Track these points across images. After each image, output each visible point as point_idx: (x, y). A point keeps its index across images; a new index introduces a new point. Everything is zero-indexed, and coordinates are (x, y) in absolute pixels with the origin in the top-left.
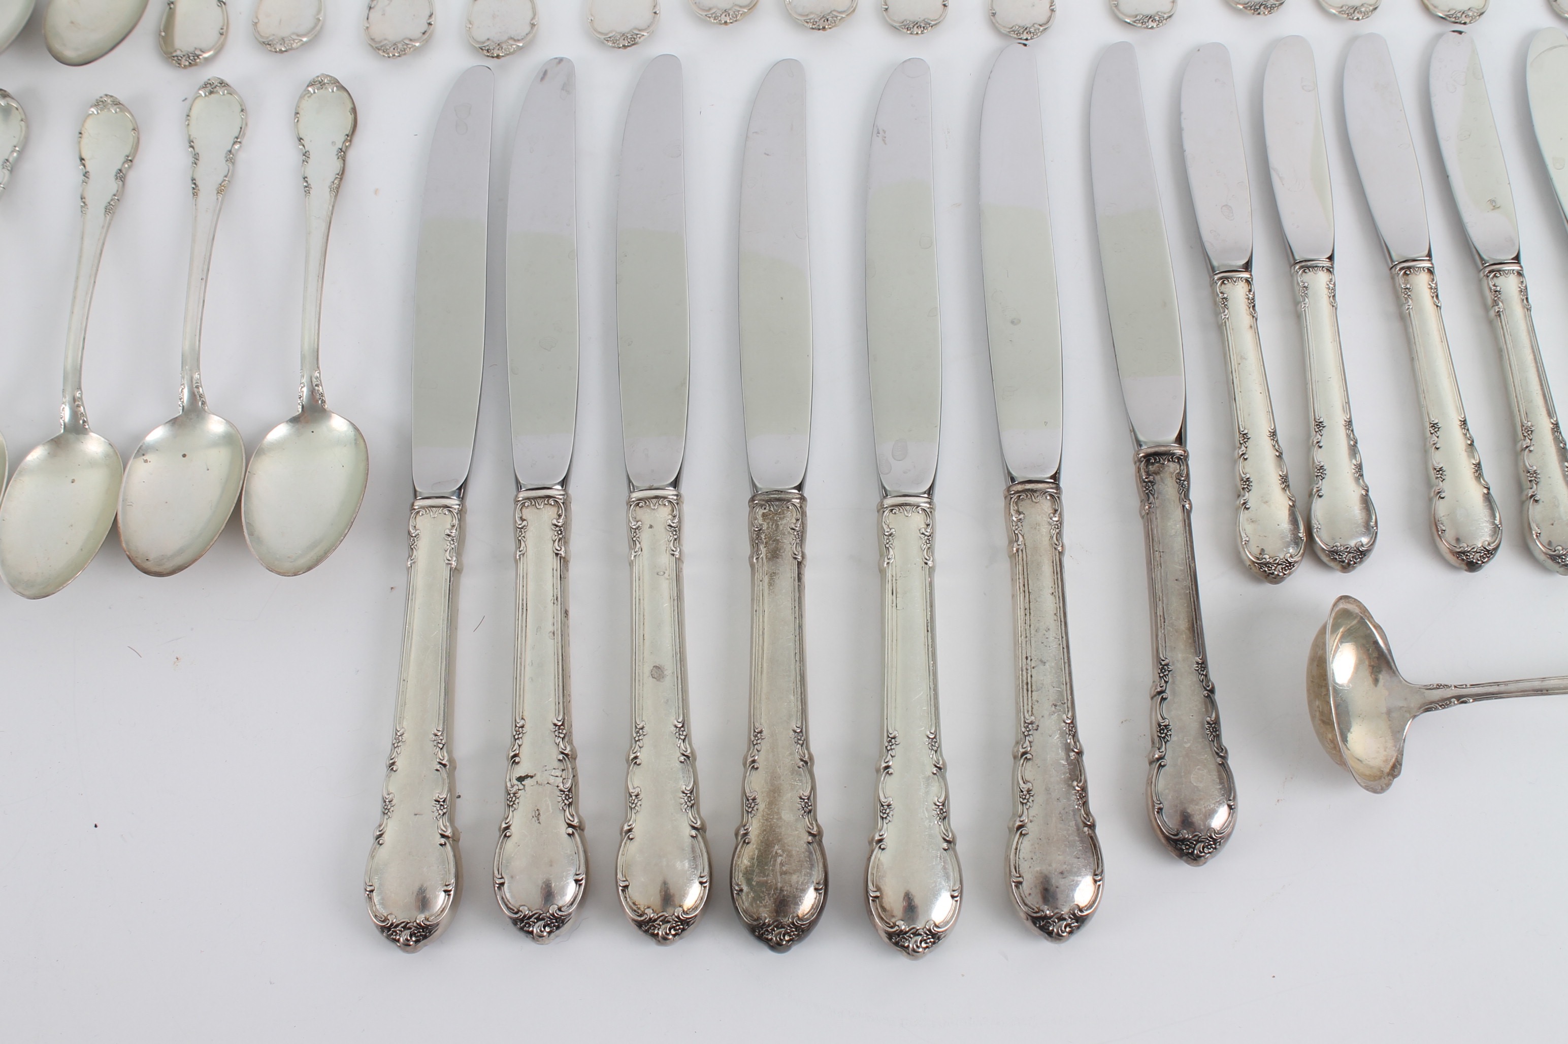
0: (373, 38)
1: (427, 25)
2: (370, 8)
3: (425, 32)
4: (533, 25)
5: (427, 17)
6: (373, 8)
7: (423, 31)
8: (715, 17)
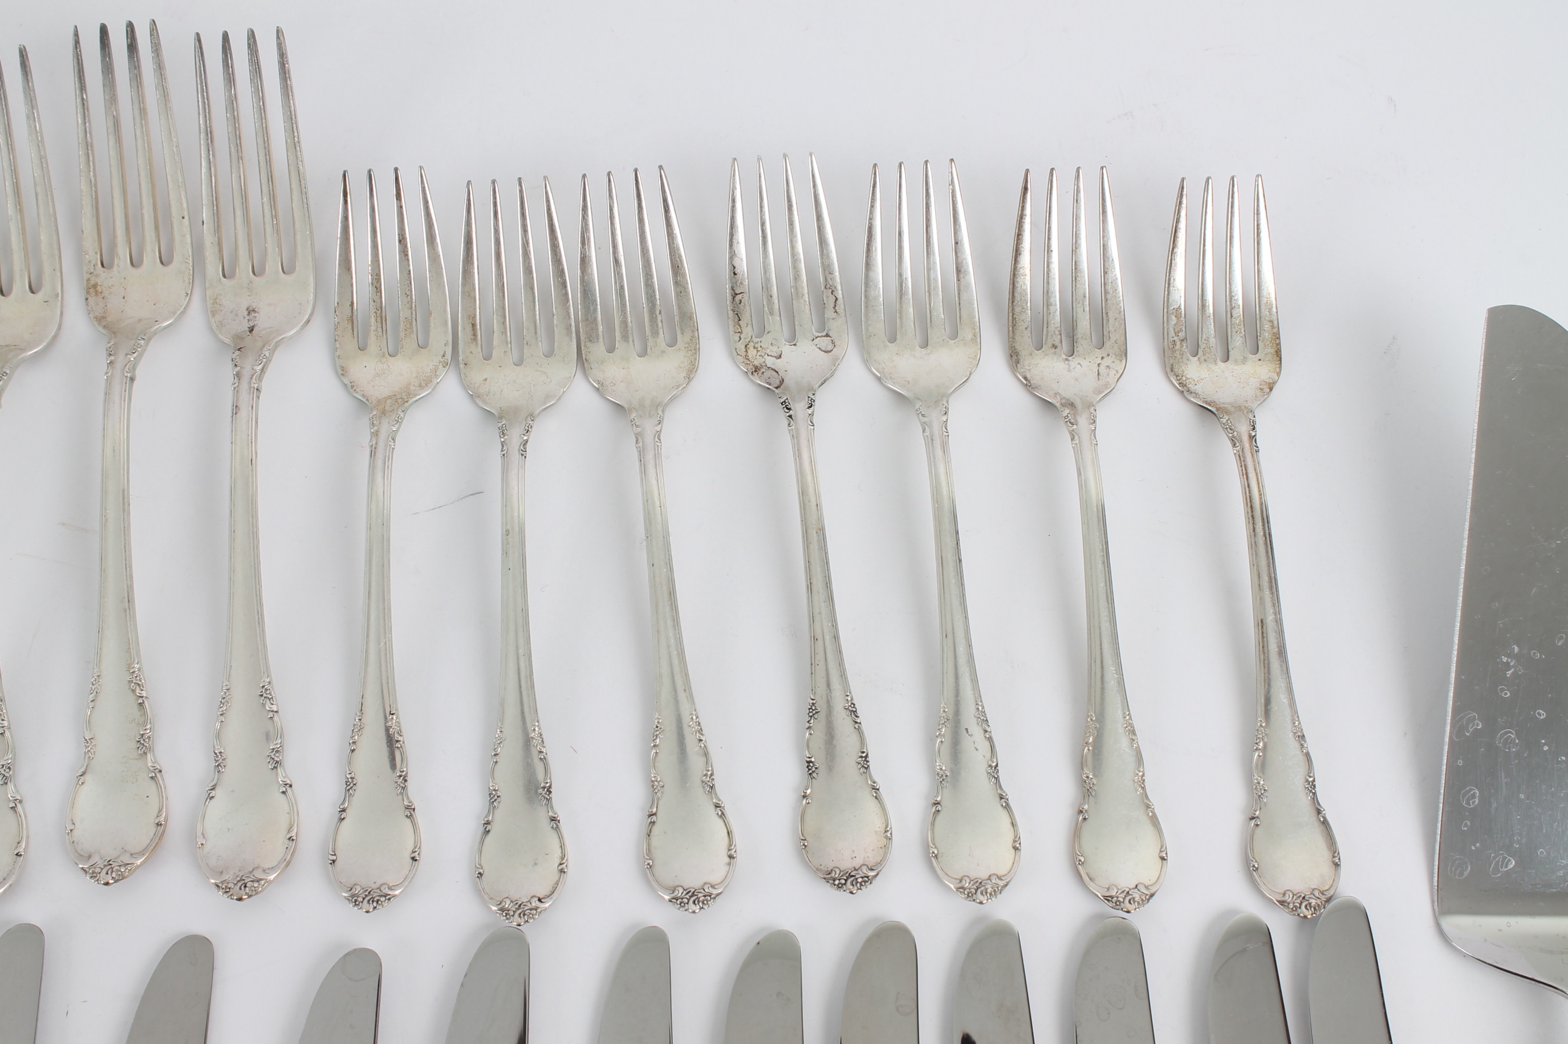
8: (95, 873)
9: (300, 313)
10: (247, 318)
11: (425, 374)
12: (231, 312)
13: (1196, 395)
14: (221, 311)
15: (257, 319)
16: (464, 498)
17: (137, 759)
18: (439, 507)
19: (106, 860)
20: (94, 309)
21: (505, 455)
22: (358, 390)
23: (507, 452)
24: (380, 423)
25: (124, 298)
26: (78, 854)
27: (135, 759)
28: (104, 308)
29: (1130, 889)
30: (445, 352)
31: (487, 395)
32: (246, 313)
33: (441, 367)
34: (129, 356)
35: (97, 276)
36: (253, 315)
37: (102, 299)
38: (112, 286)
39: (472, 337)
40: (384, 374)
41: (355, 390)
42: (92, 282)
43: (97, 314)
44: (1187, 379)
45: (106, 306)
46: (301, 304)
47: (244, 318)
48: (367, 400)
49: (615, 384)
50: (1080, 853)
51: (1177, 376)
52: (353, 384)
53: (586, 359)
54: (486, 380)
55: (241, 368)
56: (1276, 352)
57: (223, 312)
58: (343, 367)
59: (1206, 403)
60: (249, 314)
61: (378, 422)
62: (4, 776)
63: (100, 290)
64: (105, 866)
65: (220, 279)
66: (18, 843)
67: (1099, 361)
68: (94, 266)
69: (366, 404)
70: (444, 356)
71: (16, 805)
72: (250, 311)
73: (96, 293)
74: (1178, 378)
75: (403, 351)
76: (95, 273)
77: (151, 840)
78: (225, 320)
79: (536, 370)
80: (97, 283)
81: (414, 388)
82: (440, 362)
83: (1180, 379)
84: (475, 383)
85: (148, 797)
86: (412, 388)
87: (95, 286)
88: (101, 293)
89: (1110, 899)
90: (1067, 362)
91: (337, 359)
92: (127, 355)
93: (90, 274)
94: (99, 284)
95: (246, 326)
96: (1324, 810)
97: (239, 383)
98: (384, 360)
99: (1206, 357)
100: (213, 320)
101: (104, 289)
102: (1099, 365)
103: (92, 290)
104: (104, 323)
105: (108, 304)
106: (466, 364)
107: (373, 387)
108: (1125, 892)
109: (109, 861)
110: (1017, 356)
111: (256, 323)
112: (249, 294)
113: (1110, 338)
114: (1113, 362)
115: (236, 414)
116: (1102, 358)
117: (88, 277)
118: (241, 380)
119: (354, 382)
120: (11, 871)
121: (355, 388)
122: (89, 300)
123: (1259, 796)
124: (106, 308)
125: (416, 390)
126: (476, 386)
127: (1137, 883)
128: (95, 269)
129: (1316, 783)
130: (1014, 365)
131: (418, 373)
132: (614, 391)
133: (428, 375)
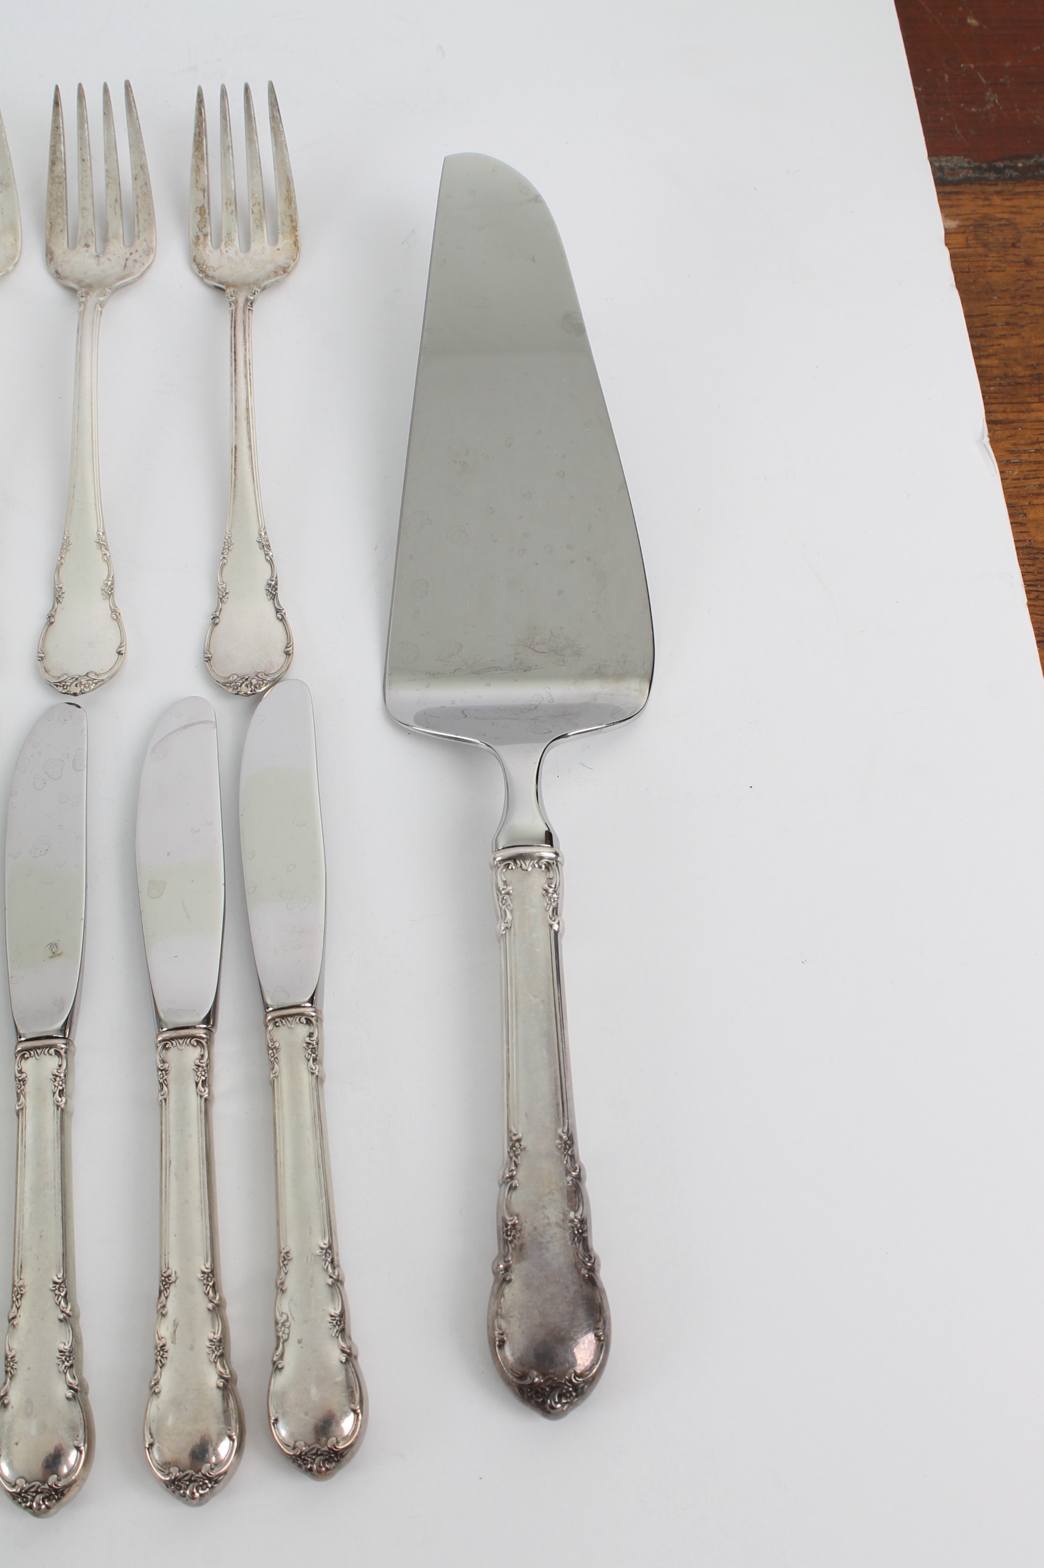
13: (213, 278)
29: (80, 676)
44: (207, 266)
50: (41, 651)
51: (198, 265)
56: (295, 242)
59: (220, 283)
67: (128, 256)
74: (199, 267)
83: (201, 267)
89: (59, 684)
90: (97, 258)
96: (283, 609)
99: (227, 249)
102: (127, 259)
108: (75, 678)
110: (51, 255)
113: (139, 236)
114: (141, 257)
116: (131, 254)
123: (221, 599)
127: (88, 672)
129: (279, 587)
130: (49, 262)
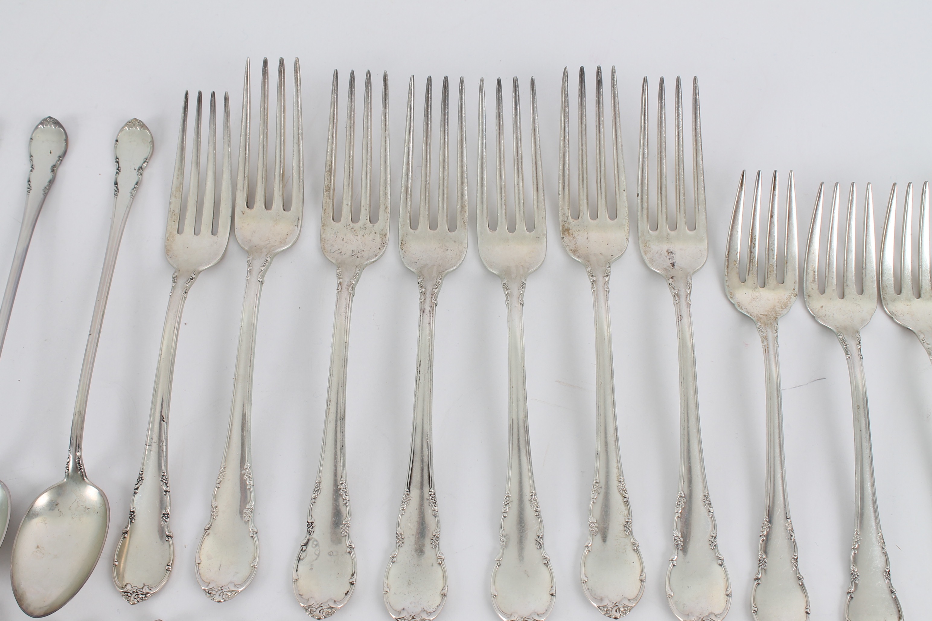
0: (301, 593)
1: (349, 585)
2: (299, 559)
3: (348, 592)
4: (444, 595)
5: (350, 576)
6: (302, 559)
7: (346, 592)
8: (607, 611)
9: (701, 256)
10: (668, 257)
11: (783, 301)
12: (657, 252)
14: (651, 251)
15: (675, 258)
16: (814, 381)
17: (625, 538)
18: (799, 386)
19: (613, 602)
20: (569, 245)
21: (850, 357)
22: (743, 308)
23: (851, 356)
24: (766, 332)
25: (587, 239)
26: (593, 597)
27: (623, 537)
28: (575, 244)
30: (795, 287)
31: (825, 317)
32: (667, 254)
33: (792, 297)
34: (605, 278)
35: (569, 223)
36: (672, 255)
37: (573, 239)
38: (579, 230)
39: (813, 279)
40: (757, 298)
41: (741, 308)
42: (566, 227)
43: (571, 248)
45: (576, 243)
46: (701, 250)
47: (666, 257)
48: (751, 315)
49: (903, 315)
52: (739, 304)
53: (884, 298)
54: (822, 307)
55: (678, 290)
57: (652, 252)
58: (731, 293)
60: (669, 254)
61: (765, 331)
62: (540, 543)
63: (571, 233)
64: (614, 607)
65: (648, 231)
66: (551, 587)
68: (567, 217)
69: (750, 318)
70: (794, 290)
71: (548, 562)
72: (669, 253)
73: (569, 234)
75: (769, 285)
76: (568, 222)
77: (639, 591)
78: (654, 258)
79: (853, 303)
80: (569, 228)
81: (779, 309)
82: (792, 293)
84: (816, 308)
85: (633, 562)
86: (777, 309)
87: (568, 230)
88: (572, 234)
91: (726, 287)
92: (604, 277)
93: (565, 222)
94: (570, 228)
95: (668, 263)
97: (679, 300)
98: (757, 290)
100: (646, 257)
101: (574, 232)
103: (566, 232)
104: (578, 254)
105: (578, 242)
106: (809, 296)
107: (752, 306)
109: (616, 603)
111: (674, 260)
112: (668, 242)
115: (681, 320)
117: (563, 224)
118: (681, 298)
119: (739, 302)
120: (549, 605)
121: (741, 306)
122: (564, 239)
124: (576, 244)
125: (780, 310)
126: (817, 310)
128: (567, 219)
131: (779, 300)
132: (904, 319)
133: (786, 301)
